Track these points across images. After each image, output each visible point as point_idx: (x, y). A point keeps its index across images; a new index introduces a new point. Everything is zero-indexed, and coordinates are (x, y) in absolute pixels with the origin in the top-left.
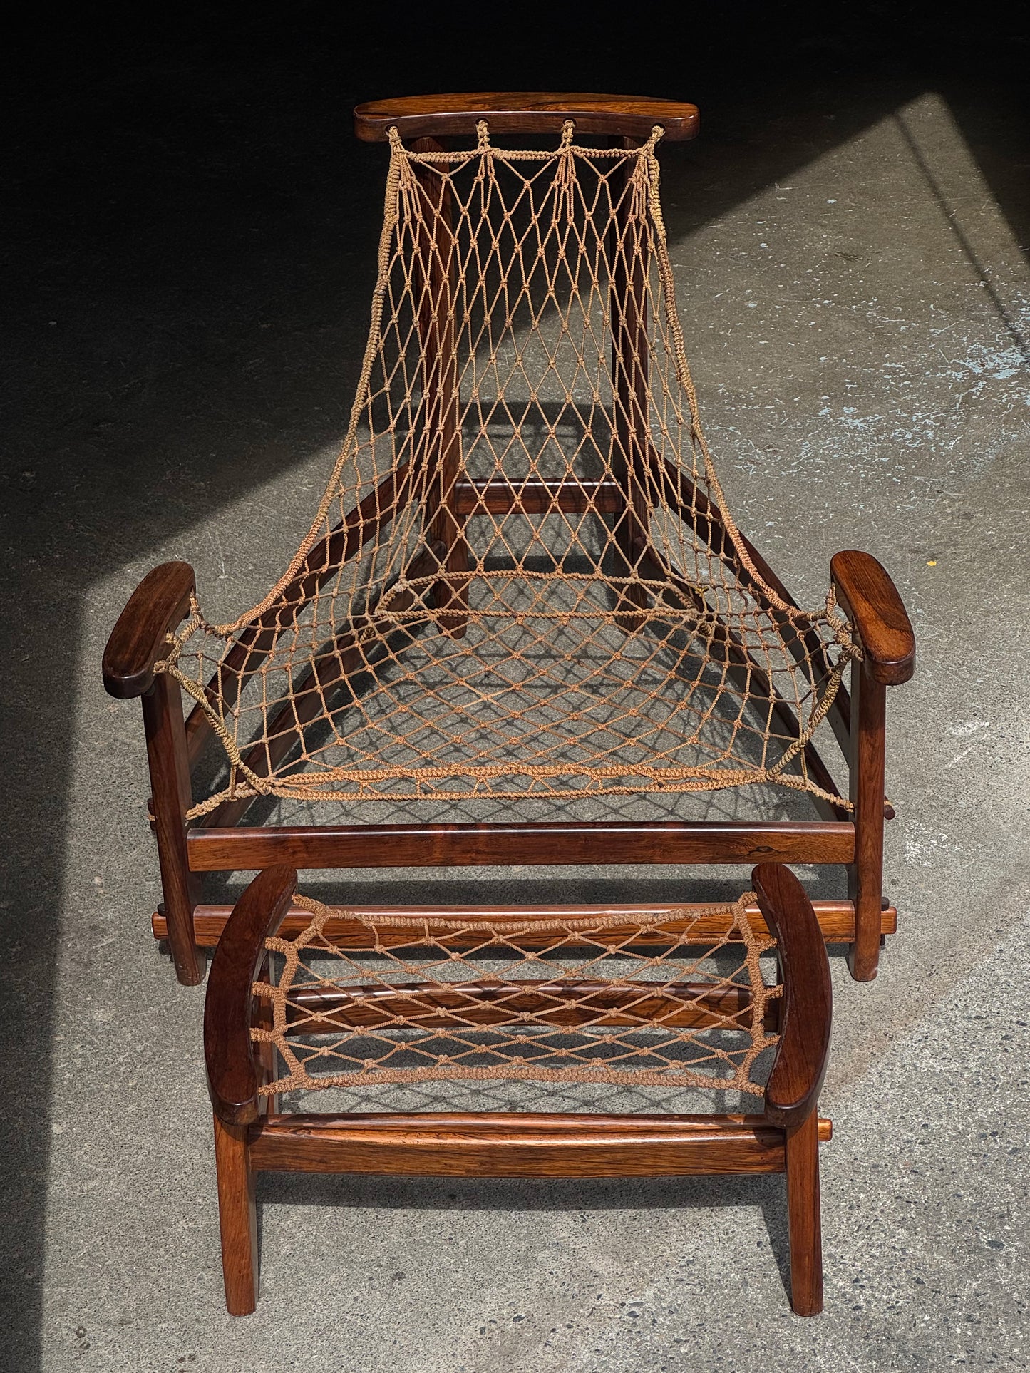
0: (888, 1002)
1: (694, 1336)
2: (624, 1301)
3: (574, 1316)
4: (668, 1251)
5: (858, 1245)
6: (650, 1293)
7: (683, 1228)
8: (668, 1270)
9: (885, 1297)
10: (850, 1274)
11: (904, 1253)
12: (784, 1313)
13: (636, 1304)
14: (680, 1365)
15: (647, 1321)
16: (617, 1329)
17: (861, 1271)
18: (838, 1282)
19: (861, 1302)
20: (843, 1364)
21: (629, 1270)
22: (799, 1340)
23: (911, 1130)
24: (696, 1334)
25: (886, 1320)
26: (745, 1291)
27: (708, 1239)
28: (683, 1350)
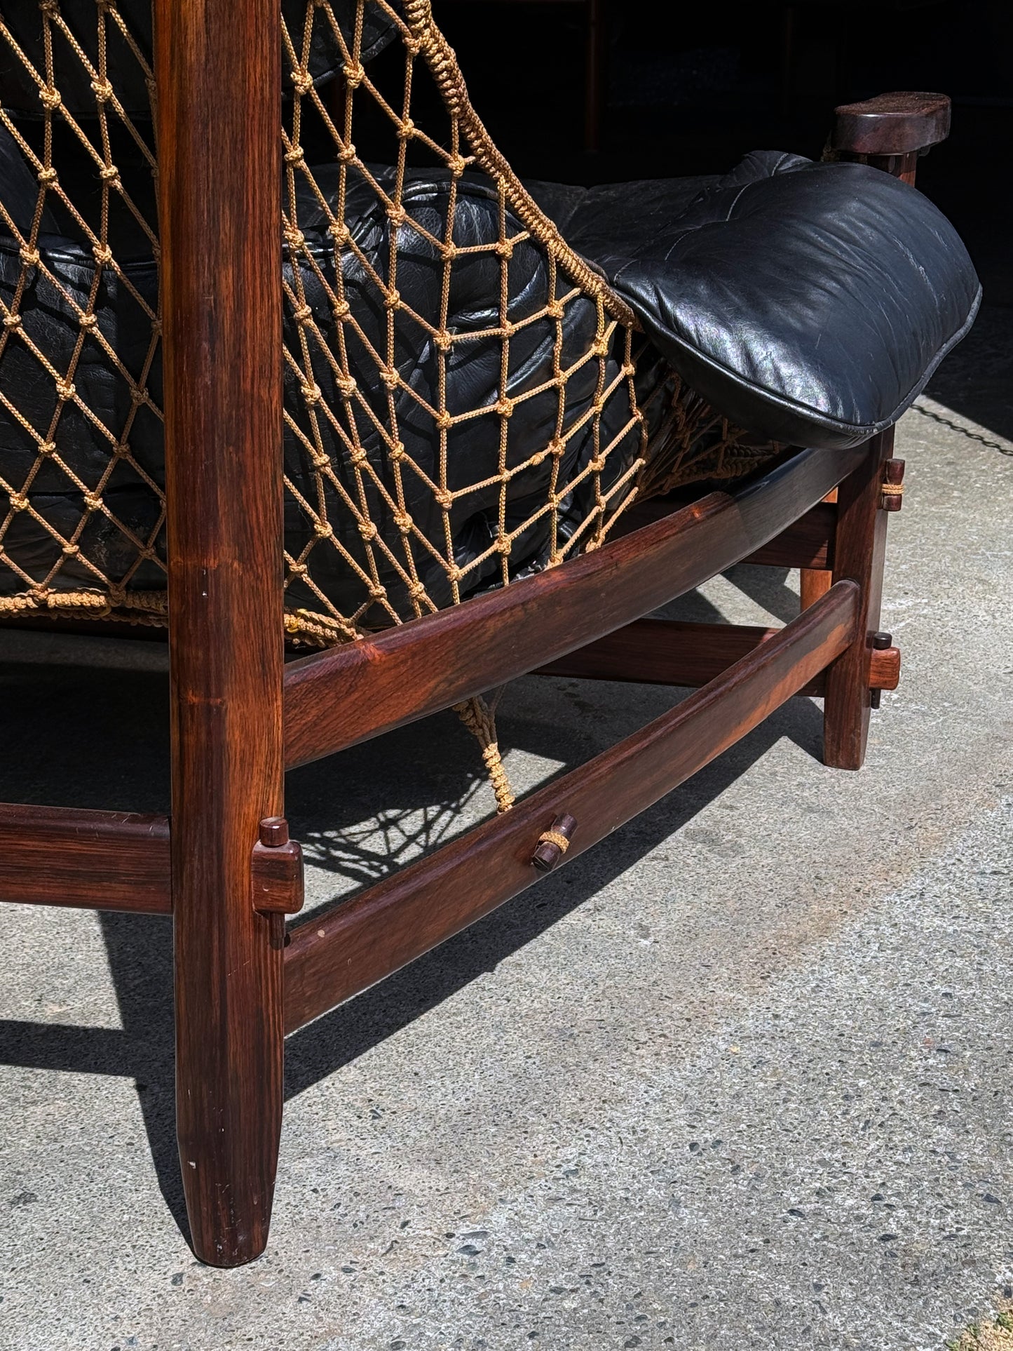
0: (853, 855)
1: (588, 1283)
2: (452, 1231)
3: (356, 1255)
4: (531, 1158)
5: (870, 1148)
6: (499, 1218)
7: (555, 1126)
8: (531, 1184)
9: (936, 1222)
10: (865, 1189)
11: (953, 1158)
12: (752, 1246)
13: (474, 1235)
14: (564, 1329)
15: (497, 1260)
16: (439, 1274)
17: (883, 1184)
18: (844, 1199)
19: (893, 1228)
20: (879, 1325)
21: (460, 1185)
22: (787, 1287)
23: (926, 1000)
24: (592, 1280)
25: (944, 1255)
26: (676, 1213)
27: (601, 1140)
28: (568, 1304)
